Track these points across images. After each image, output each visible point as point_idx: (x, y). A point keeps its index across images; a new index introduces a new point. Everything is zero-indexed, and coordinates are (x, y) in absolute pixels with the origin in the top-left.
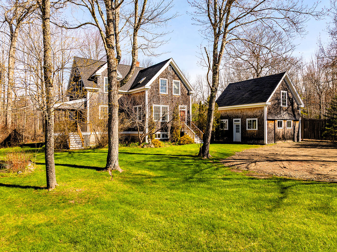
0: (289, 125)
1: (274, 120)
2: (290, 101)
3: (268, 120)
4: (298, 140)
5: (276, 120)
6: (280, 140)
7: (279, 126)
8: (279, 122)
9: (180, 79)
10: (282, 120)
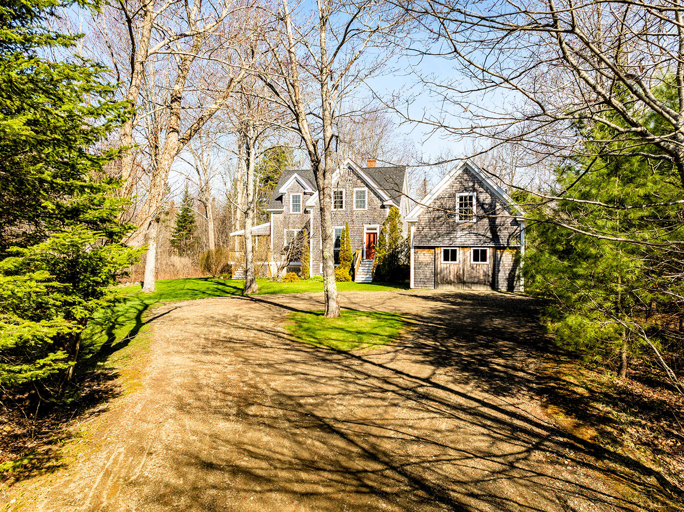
0: (480, 256)
1: (434, 248)
2: (483, 208)
3: (416, 247)
4: (511, 288)
5: (438, 247)
6: (451, 284)
7: (446, 259)
8: (446, 252)
9: (367, 185)
10: (458, 249)
